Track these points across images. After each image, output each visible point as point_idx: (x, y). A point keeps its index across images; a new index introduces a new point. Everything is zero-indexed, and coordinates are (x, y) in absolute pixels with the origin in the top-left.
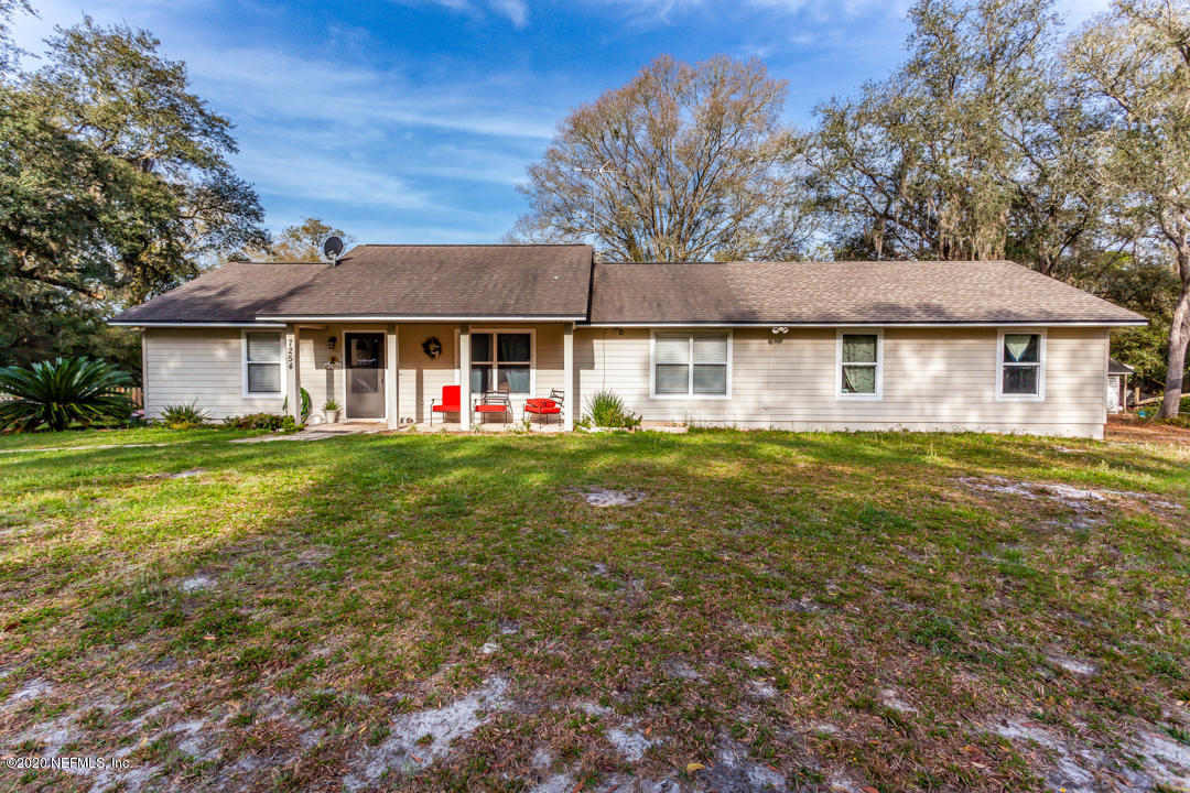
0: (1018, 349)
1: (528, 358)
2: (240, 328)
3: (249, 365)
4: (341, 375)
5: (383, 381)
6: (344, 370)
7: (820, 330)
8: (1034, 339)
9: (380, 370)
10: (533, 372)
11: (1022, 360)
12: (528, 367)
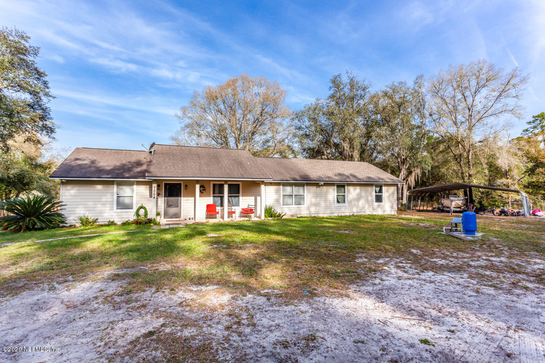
0: (378, 189)
1: (239, 193)
2: (113, 181)
3: (118, 197)
4: (162, 201)
5: (181, 203)
6: (163, 198)
7: (329, 184)
8: (381, 187)
9: (179, 198)
10: (240, 198)
11: (379, 193)
12: (239, 196)
